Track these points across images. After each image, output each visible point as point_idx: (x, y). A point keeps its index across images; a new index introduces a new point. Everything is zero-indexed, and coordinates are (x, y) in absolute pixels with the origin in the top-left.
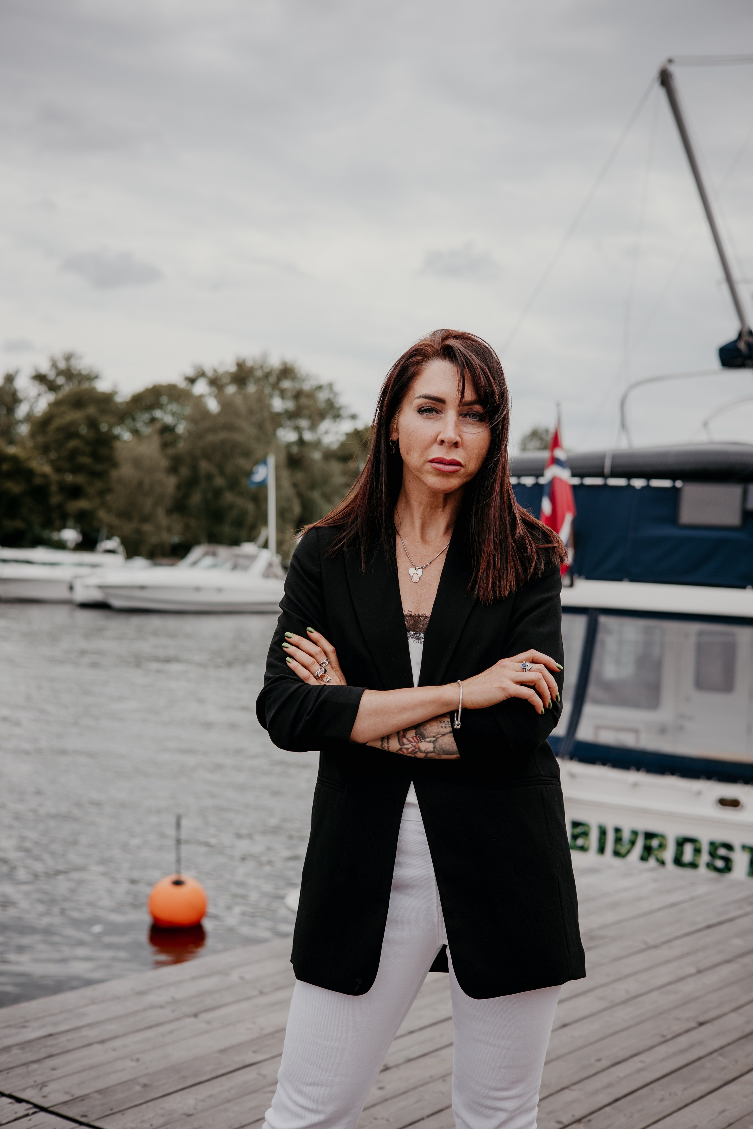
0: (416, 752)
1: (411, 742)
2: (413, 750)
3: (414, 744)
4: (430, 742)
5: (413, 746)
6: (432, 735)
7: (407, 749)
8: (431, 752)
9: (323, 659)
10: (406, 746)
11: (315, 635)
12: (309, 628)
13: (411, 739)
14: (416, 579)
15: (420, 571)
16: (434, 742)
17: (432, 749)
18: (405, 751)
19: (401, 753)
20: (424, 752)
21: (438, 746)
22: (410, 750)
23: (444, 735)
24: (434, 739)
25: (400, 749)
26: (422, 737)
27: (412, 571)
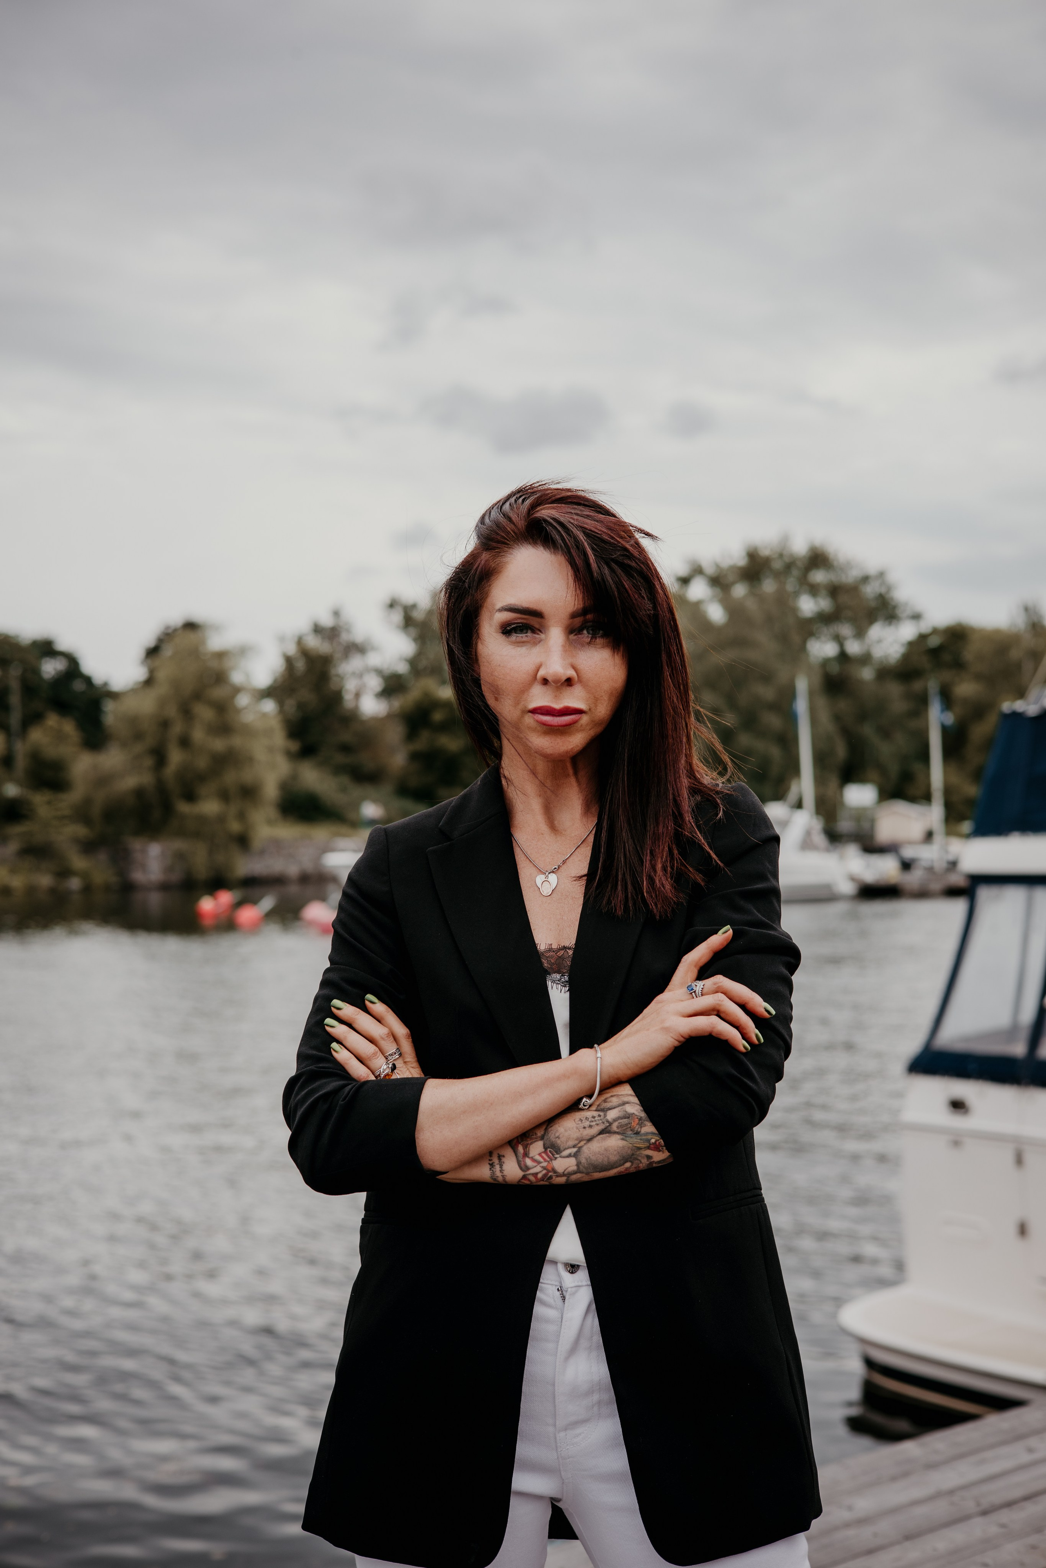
0: (551, 1177)
1: (539, 1163)
2: (545, 1175)
3: (545, 1164)
4: (569, 1156)
5: (544, 1168)
6: (571, 1143)
7: (535, 1175)
8: (575, 1173)
9: (391, 1048)
10: (531, 1171)
11: (379, 1007)
12: (369, 996)
13: (538, 1158)
14: (546, 890)
15: (553, 878)
16: (575, 1155)
17: (575, 1168)
18: (532, 1178)
19: (527, 1182)
20: (563, 1175)
21: (583, 1161)
22: (540, 1176)
23: (590, 1140)
24: (575, 1150)
25: (524, 1177)
26: (553, 1149)
27: (540, 879)
